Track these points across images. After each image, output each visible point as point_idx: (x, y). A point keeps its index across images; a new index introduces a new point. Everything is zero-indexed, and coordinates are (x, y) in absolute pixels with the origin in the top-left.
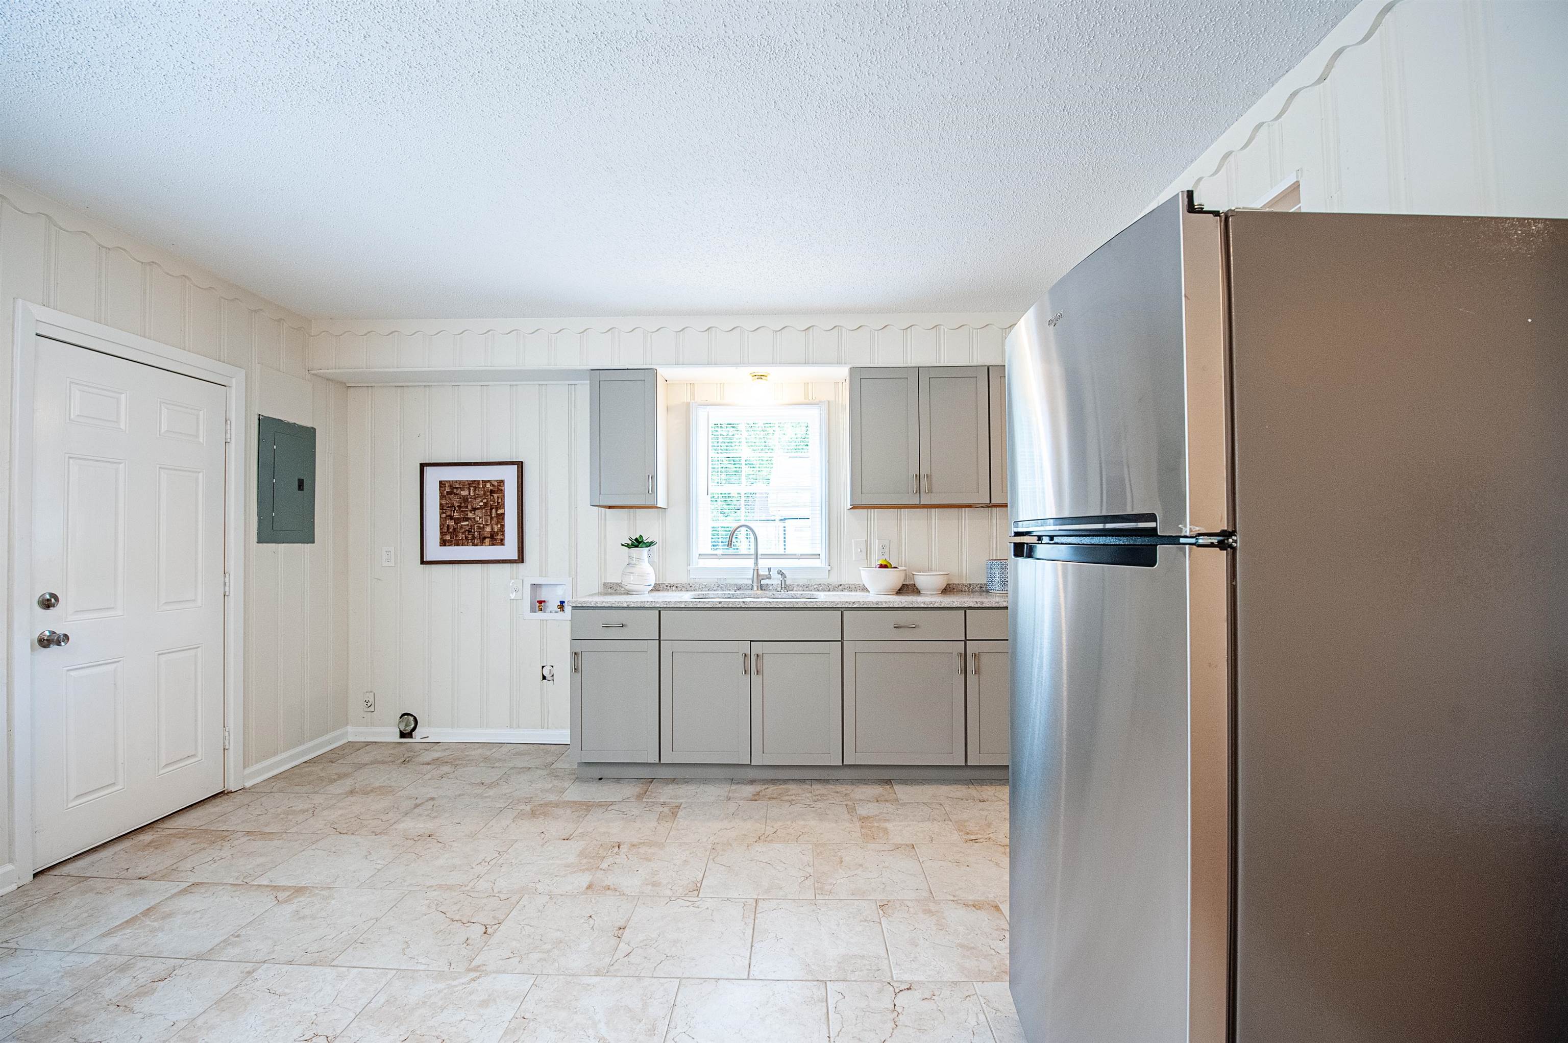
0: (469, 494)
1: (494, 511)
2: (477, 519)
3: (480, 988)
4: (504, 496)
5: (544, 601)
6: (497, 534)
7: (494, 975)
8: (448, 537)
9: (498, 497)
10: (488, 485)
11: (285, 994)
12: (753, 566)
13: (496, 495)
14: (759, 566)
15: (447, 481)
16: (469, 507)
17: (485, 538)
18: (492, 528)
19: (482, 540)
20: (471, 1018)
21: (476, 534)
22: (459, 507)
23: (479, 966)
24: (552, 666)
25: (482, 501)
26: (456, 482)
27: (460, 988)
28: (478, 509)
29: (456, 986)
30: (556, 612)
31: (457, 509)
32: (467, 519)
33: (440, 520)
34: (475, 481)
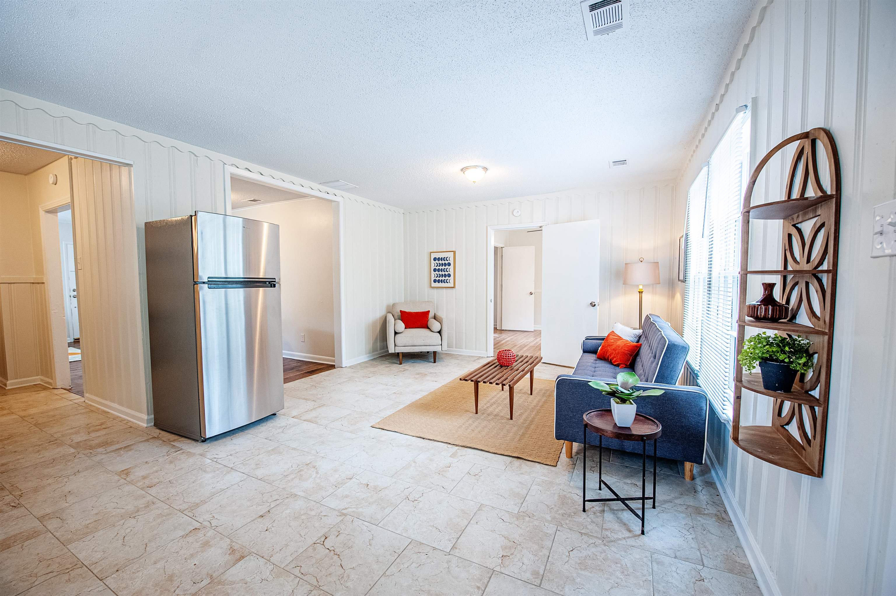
3: (345, 504)
7: (336, 509)
11: (430, 526)
20: (354, 492)
23: (340, 516)
27: (353, 506)
29: (354, 508)
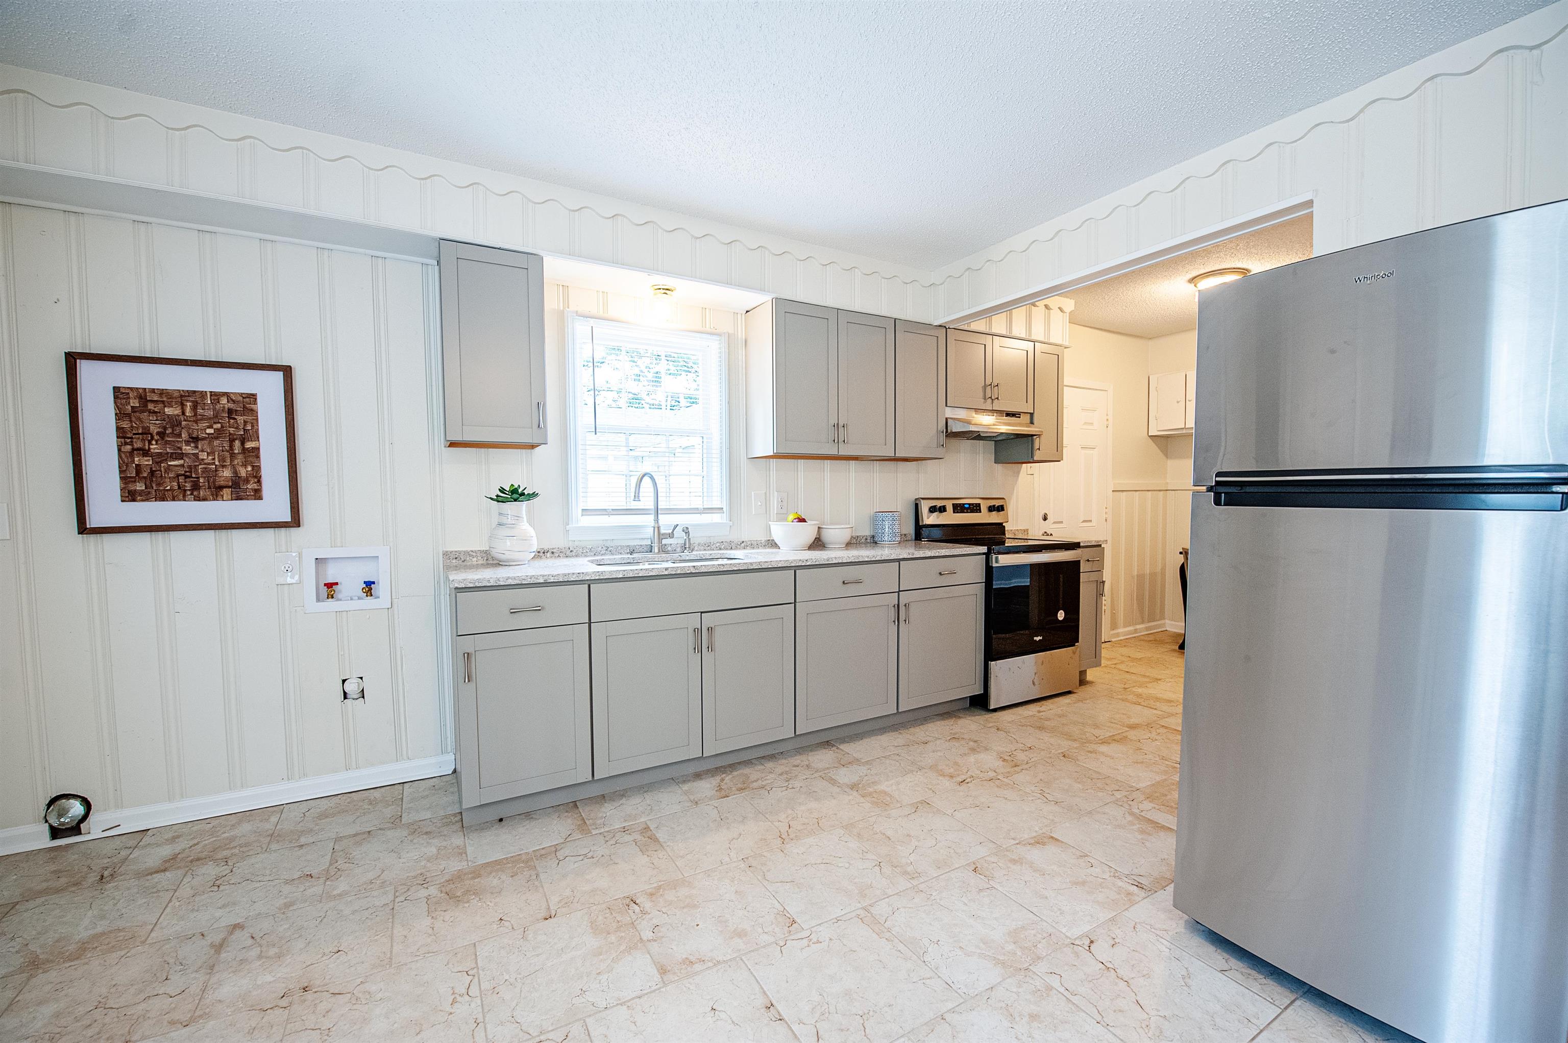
0: (183, 413)
1: (237, 444)
2: (203, 456)
4: (257, 420)
5: (337, 584)
6: (247, 481)
8: (140, 486)
9: (245, 422)
10: (224, 401)
12: (652, 523)
13: (241, 419)
14: (661, 522)
15: (131, 389)
16: (184, 435)
17: (221, 488)
18: (235, 473)
19: (216, 492)
21: (201, 480)
22: (162, 434)
24: (361, 678)
25: (210, 427)
26: (153, 391)
28: (204, 439)
30: (359, 598)
31: (156, 437)
32: (181, 456)
33: (120, 456)
34: (194, 392)
